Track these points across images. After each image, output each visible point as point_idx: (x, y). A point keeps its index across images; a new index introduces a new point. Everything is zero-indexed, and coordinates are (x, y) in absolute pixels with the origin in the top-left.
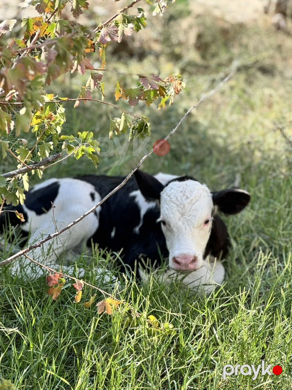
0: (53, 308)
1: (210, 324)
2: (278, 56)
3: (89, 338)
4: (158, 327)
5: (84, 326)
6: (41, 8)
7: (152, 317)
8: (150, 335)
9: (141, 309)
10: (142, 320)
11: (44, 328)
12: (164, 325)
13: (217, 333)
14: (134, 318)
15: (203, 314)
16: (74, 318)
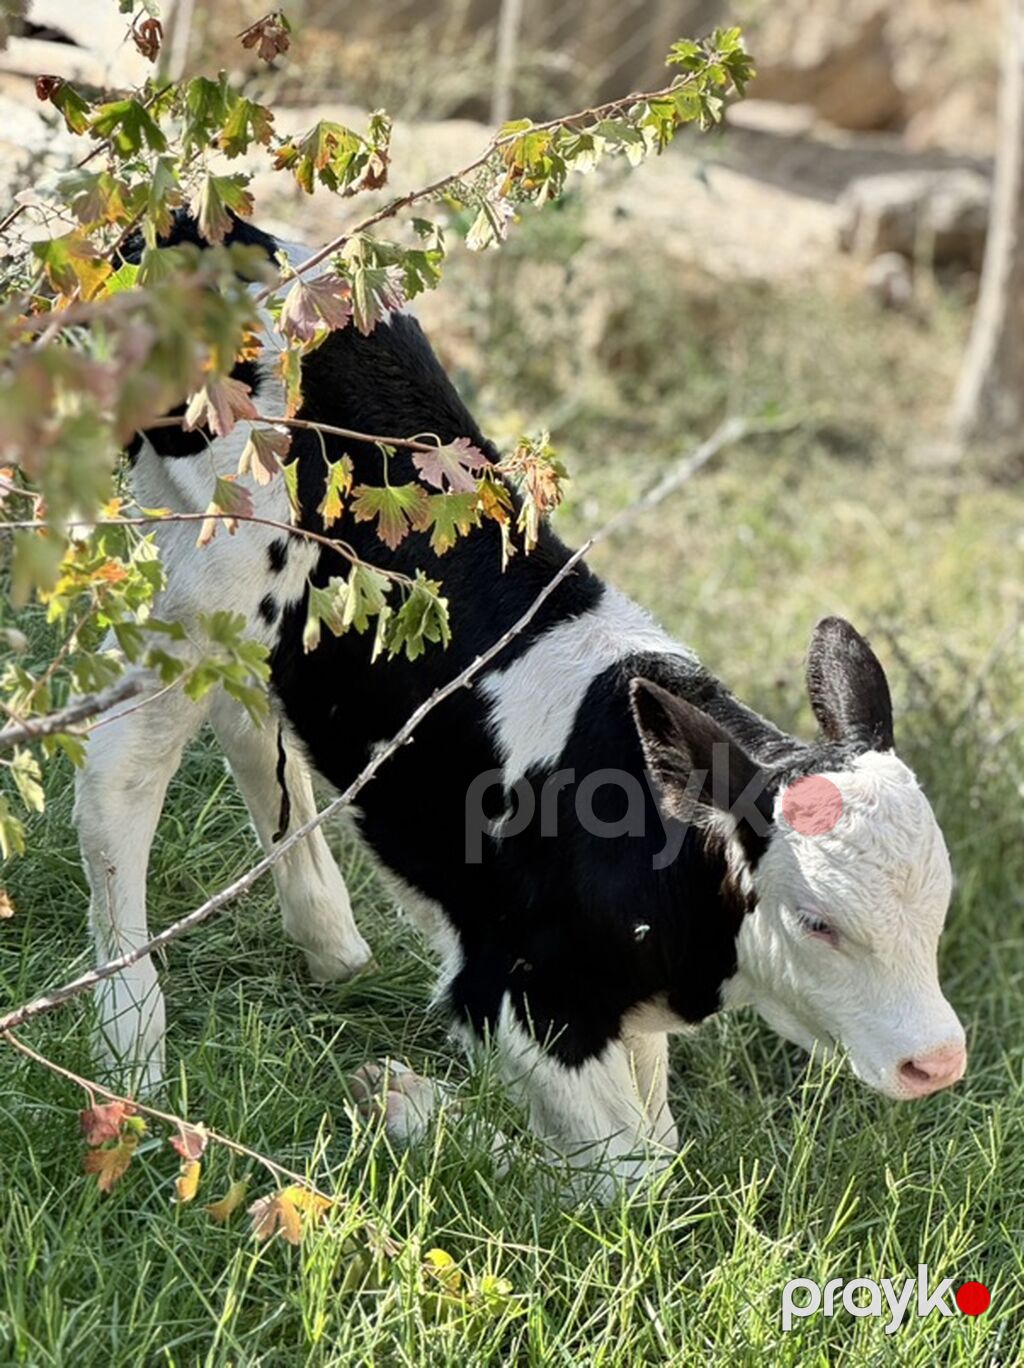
0: (98, 1223)
1: (635, 1283)
2: (883, 394)
3: (221, 1324)
4: (460, 1289)
5: (205, 1281)
6: (89, 209)
7: (440, 1258)
8: (429, 1319)
9: (401, 1230)
10: (405, 1263)
11: (66, 1290)
12: (479, 1284)
13: (659, 1316)
14: (378, 1256)
15: (614, 1248)
16: (173, 1253)
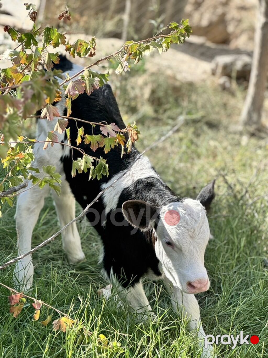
0: (13, 325)
1: (153, 344)
3: (44, 353)
4: (107, 345)
5: (40, 341)
6: (17, 60)
7: (102, 337)
8: (99, 353)
9: (93, 329)
10: (93, 338)
11: (4, 343)
12: (112, 344)
13: (159, 353)
14: (86, 336)
15: (148, 335)
16: (32, 334)
